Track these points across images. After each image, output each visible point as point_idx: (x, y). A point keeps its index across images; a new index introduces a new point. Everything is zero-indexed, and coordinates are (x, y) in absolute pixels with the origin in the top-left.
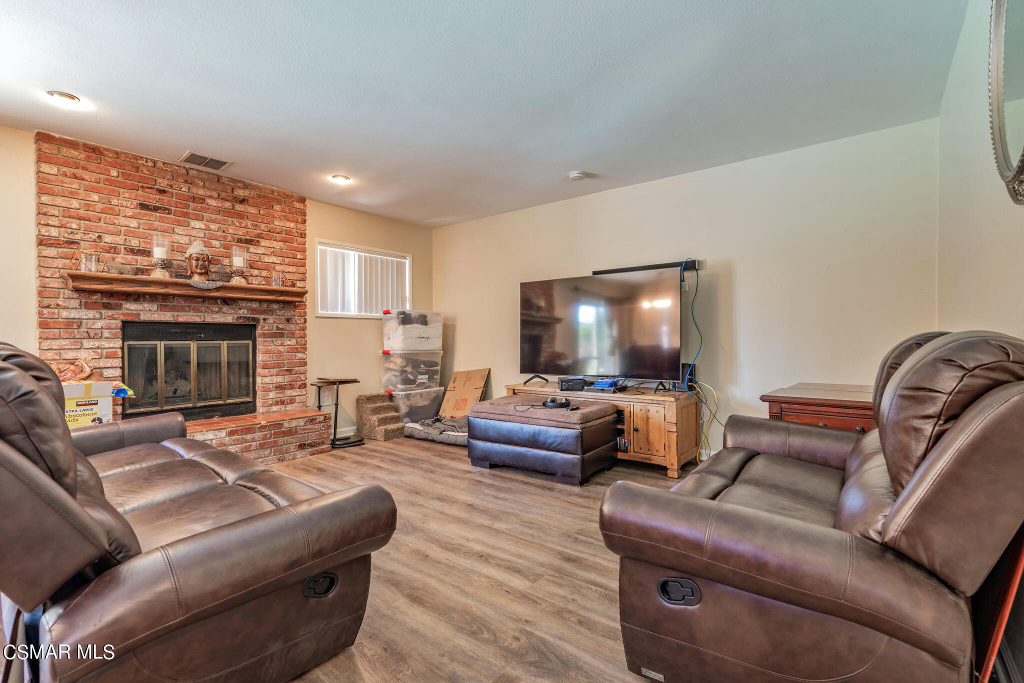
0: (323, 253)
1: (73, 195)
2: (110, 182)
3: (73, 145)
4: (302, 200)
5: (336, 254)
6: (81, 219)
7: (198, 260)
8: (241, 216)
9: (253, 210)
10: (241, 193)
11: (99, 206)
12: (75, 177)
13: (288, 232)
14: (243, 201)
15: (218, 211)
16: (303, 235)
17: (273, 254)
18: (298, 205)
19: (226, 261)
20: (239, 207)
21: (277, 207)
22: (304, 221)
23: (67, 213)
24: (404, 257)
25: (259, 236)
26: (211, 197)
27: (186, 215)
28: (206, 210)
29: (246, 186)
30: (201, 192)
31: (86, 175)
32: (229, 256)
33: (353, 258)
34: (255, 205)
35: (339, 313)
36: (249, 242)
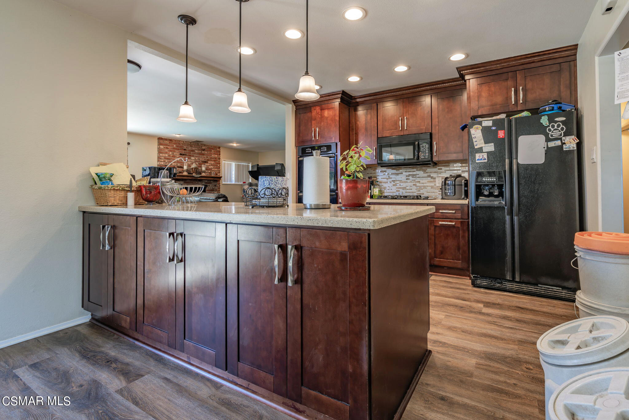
0: (224, 163)
1: (166, 153)
2: (174, 148)
3: (166, 139)
4: (219, 148)
5: (228, 163)
6: (168, 159)
7: (195, 169)
8: (203, 154)
9: (206, 152)
10: (203, 148)
11: (172, 155)
12: (167, 148)
13: (216, 158)
14: (204, 150)
15: (198, 154)
16: (219, 159)
17: (212, 165)
18: (218, 149)
19: (200, 168)
20: (203, 152)
21: (213, 151)
22: (220, 154)
23: (165, 158)
24: (249, 163)
25: (208, 160)
26: (196, 150)
27: (190, 156)
28: (195, 154)
29: (205, 145)
30: (194, 149)
31: (169, 147)
32: (201, 167)
33: (233, 164)
34: (207, 151)
35: (229, 183)
36: (205, 162)
